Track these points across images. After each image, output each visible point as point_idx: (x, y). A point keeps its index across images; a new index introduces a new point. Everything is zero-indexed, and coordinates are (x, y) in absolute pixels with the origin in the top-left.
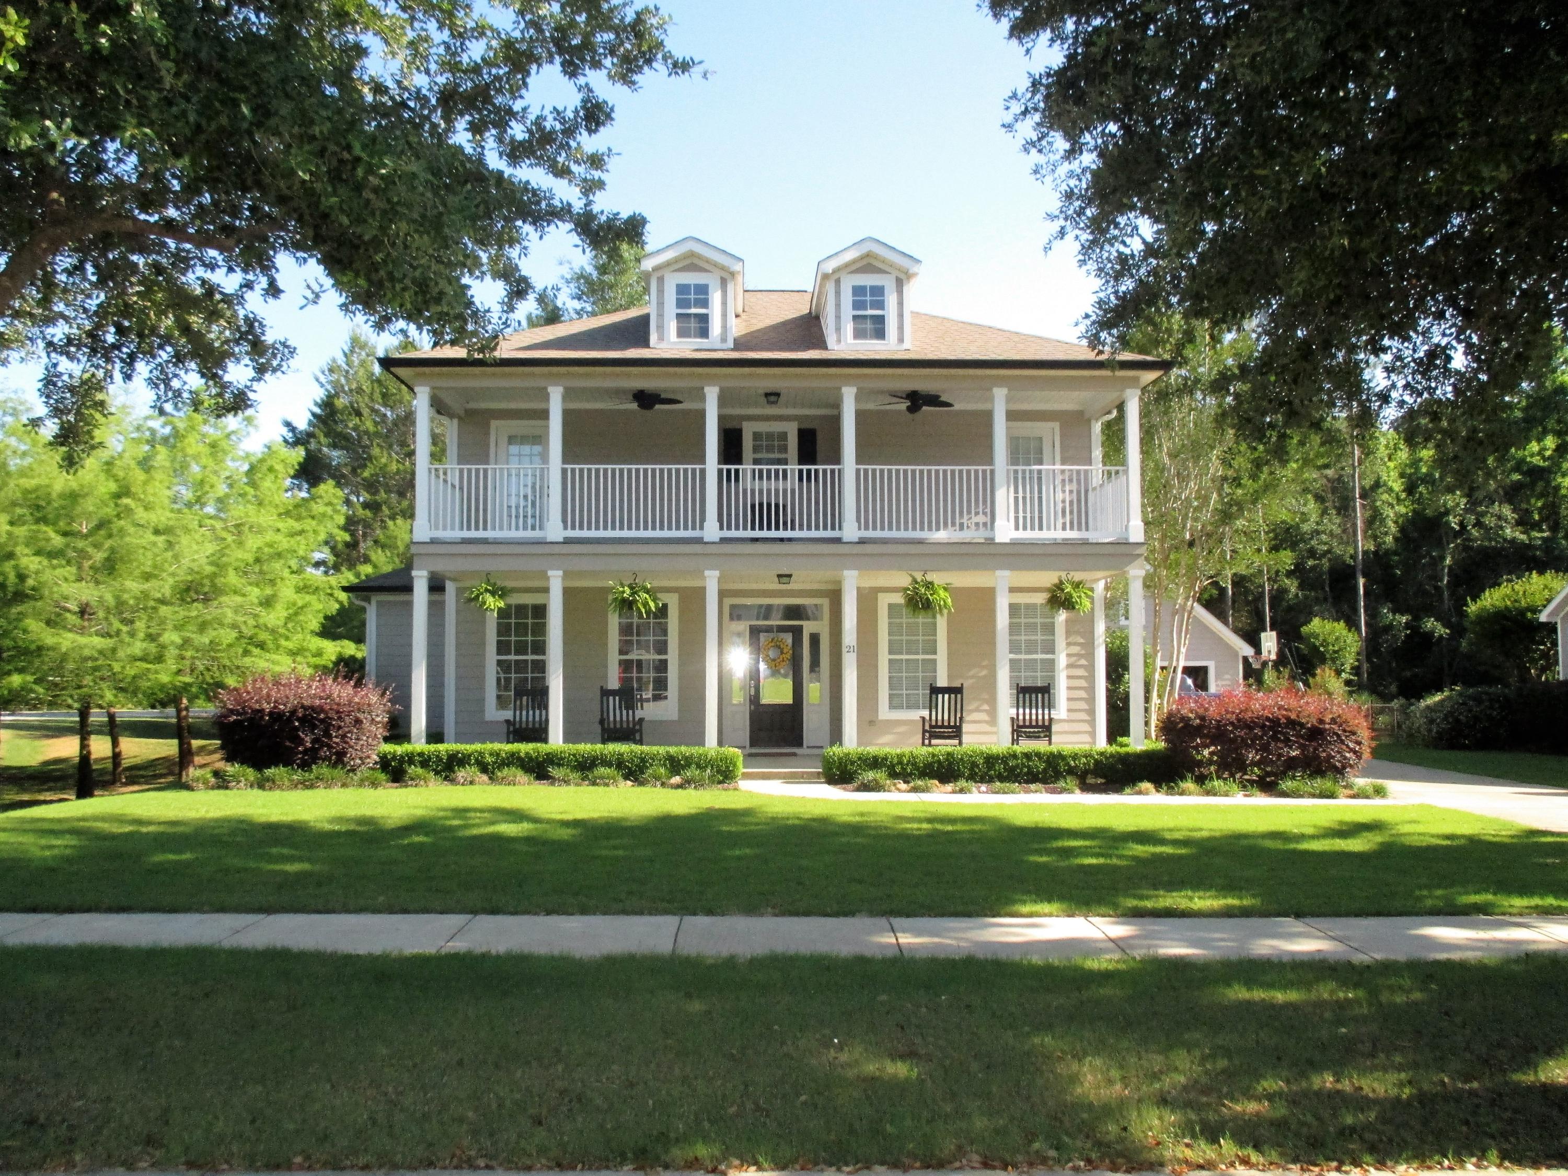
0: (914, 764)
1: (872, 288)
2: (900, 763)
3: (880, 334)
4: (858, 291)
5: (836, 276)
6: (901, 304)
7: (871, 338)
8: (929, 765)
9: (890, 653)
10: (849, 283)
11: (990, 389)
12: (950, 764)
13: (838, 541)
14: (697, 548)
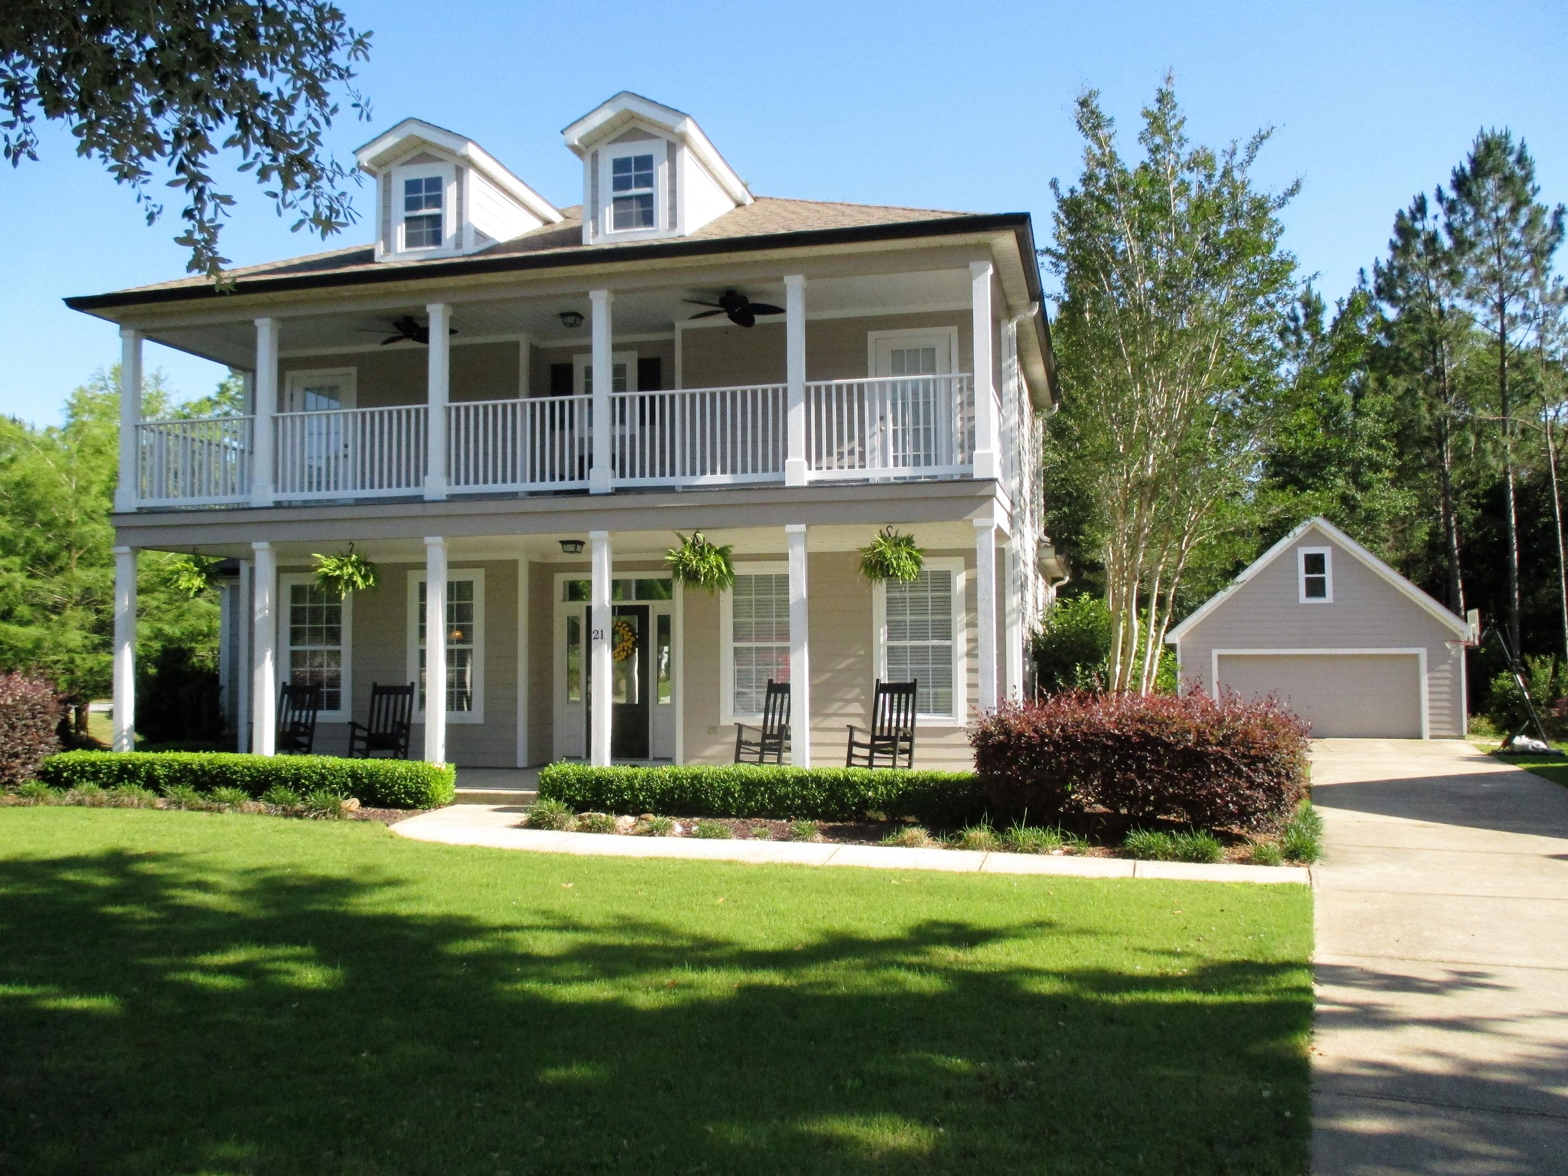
0: (651, 791)
1: (637, 159)
2: (631, 787)
3: (648, 219)
4: (620, 165)
5: (592, 150)
6: (673, 176)
7: (638, 225)
8: (667, 792)
9: (736, 639)
10: (608, 156)
11: (781, 279)
12: (696, 791)
13: (584, 492)
14: (416, 509)
